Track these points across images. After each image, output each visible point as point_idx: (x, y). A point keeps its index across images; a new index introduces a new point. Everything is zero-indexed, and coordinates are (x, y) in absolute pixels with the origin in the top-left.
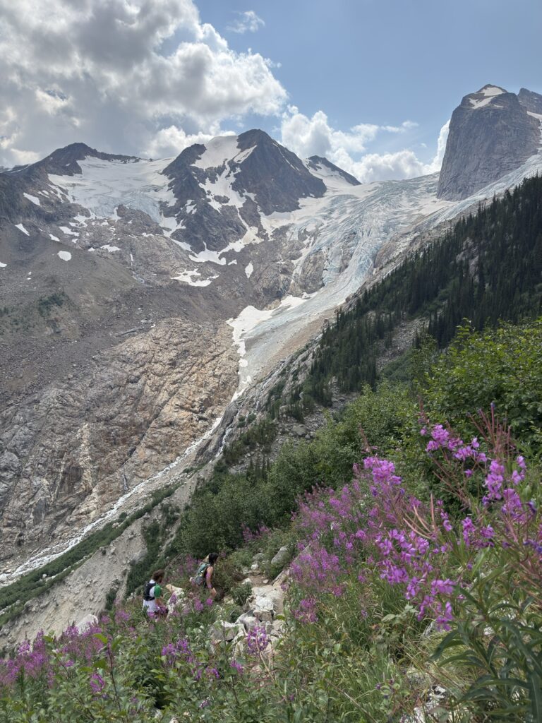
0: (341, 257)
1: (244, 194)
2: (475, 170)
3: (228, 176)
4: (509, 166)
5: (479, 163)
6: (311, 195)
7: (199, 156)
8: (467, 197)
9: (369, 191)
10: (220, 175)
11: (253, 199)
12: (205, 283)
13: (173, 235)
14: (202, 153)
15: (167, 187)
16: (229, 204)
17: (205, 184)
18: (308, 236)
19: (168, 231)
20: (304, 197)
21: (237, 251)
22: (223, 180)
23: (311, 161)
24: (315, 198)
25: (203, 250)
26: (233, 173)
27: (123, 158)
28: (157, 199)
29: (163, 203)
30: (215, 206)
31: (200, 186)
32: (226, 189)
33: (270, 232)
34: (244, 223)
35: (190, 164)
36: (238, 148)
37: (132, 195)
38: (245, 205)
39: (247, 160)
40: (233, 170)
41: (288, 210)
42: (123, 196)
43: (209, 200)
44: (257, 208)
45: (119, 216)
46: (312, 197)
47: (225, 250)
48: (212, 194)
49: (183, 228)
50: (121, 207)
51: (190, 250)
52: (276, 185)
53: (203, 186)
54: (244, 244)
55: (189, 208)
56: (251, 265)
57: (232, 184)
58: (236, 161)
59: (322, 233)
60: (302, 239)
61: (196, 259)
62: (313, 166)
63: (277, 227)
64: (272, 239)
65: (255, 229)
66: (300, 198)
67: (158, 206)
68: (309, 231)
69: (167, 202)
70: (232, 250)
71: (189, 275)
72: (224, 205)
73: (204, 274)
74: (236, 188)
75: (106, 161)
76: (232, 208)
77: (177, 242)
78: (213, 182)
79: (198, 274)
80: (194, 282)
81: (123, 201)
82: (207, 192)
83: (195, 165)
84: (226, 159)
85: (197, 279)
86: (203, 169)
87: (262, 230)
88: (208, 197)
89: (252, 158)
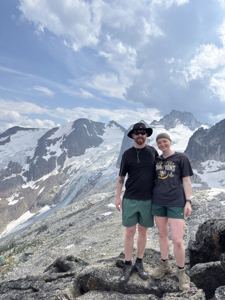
1: (63, 150)
3: (61, 142)
6: (93, 146)
7: (54, 133)
10: (58, 141)
11: (66, 151)
12: (16, 201)
13: (24, 173)
14: (56, 131)
15: (34, 149)
16: (55, 155)
17: (50, 147)
18: (74, 173)
19: (24, 171)
20: (89, 148)
21: (44, 180)
22: (58, 143)
23: (110, 123)
24: (95, 147)
25: (30, 181)
26: (63, 141)
27: (33, 129)
28: (28, 155)
29: (29, 157)
30: (47, 158)
31: (46, 148)
32: (57, 148)
33: (63, 169)
34: (57, 164)
35: (47, 138)
36: (72, 127)
37: (19, 155)
38: (61, 155)
39: (69, 135)
40: (63, 139)
41: (79, 155)
42: (15, 156)
43: (47, 155)
44: (66, 156)
45: (8, 166)
46: (93, 147)
47: (39, 180)
48: (50, 151)
49: (28, 170)
50: (11, 162)
51: (26, 181)
52: (77, 145)
53: (48, 148)
54: (50, 175)
55: (35, 161)
56: (43, 188)
57: (60, 145)
58: (66, 134)
59: (78, 172)
60: (71, 174)
61: (24, 187)
62: (109, 125)
63: (68, 165)
64: (62, 173)
65: (60, 166)
66: (87, 148)
67: (26, 159)
68: (76, 169)
69: (30, 157)
70: (42, 180)
71: (15, 196)
72: (52, 156)
73: (20, 196)
74: (61, 147)
75: (27, 131)
76: (55, 157)
77: (23, 177)
78: (54, 145)
79: (18, 196)
80: (13, 201)
81: (13, 159)
82: (48, 151)
83: (49, 138)
84: (64, 133)
85: (15, 199)
86: (52, 139)
87: (62, 167)
88: (47, 153)
89: (71, 134)
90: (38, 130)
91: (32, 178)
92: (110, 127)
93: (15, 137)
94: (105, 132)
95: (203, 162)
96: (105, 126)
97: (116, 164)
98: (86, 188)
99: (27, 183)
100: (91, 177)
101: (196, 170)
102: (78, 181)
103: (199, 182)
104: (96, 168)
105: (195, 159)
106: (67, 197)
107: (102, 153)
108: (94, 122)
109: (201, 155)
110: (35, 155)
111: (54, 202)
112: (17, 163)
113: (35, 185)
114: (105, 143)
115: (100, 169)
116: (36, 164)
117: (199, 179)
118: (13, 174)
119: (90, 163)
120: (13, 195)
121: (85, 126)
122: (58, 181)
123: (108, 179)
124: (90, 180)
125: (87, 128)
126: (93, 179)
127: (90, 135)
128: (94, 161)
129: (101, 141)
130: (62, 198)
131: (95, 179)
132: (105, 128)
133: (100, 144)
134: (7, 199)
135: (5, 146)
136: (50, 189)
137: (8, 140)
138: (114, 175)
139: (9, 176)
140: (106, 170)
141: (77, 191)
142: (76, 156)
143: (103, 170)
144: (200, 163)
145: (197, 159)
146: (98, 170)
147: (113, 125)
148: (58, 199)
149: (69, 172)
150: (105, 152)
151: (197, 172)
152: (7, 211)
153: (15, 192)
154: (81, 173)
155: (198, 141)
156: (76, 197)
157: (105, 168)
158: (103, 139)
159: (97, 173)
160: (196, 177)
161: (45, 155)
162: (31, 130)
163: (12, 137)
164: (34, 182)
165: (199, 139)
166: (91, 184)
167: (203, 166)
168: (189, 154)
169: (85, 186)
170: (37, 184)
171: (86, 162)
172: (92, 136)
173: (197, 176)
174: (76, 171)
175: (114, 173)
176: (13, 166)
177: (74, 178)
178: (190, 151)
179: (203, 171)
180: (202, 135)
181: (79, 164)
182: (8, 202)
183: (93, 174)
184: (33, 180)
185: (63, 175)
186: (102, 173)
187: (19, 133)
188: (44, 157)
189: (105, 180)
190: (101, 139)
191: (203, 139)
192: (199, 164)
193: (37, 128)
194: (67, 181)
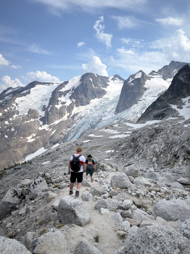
1: (72, 100)
2: (121, 106)
3: (70, 93)
5: (122, 104)
7: (65, 86)
10: (68, 93)
12: (33, 140)
13: (41, 118)
14: (66, 84)
15: (49, 99)
16: (65, 105)
17: (61, 97)
18: (80, 119)
19: (40, 117)
20: (94, 99)
21: (56, 124)
22: (68, 95)
23: (114, 77)
24: (99, 98)
25: (45, 124)
26: (72, 93)
27: (49, 84)
28: (44, 105)
29: (44, 106)
30: (58, 106)
31: (58, 99)
32: (67, 98)
33: (72, 116)
34: (66, 112)
35: (59, 90)
36: (80, 81)
37: (36, 104)
38: (70, 104)
39: (77, 88)
40: (72, 91)
41: (85, 105)
42: (33, 105)
43: (59, 104)
44: (74, 105)
45: (28, 113)
46: (97, 98)
47: (52, 124)
48: (61, 101)
49: (44, 116)
50: (30, 109)
51: (42, 124)
52: (83, 96)
53: (59, 99)
54: (61, 121)
55: (49, 109)
56: (55, 130)
57: (70, 97)
58: (75, 87)
59: (83, 118)
60: (77, 120)
61: (40, 129)
62: (113, 79)
63: (76, 113)
64: (70, 119)
65: (69, 114)
66: (92, 99)
67: (42, 107)
68: (82, 116)
69: (46, 106)
70: (54, 124)
71: (33, 136)
72: (63, 105)
73: (37, 135)
74: (70, 98)
75: (44, 85)
76: (65, 106)
77: (40, 121)
78: (64, 96)
79: (35, 136)
80: (31, 139)
81: (32, 107)
82: (60, 101)
83: (61, 90)
84: (73, 86)
85: (33, 138)
86: (63, 91)
87: (70, 114)
88: (59, 103)
89: (78, 87)
90: (53, 84)
91: (47, 122)
92: (114, 81)
93: (34, 90)
94: (109, 85)
95: (184, 98)
96: (110, 80)
97: (114, 112)
98: (88, 131)
99: (42, 126)
100: (92, 122)
101: (176, 105)
102: (82, 125)
103: (176, 116)
104: (97, 115)
105: (176, 95)
106: (73, 137)
107: (104, 103)
108: (99, 76)
109: (183, 92)
110: (50, 104)
111: (63, 141)
112: (35, 110)
113: (49, 128)
114: (108, 94)
115: (101, 116)
116: (49, 112)
117: (177, 113)
118: (32, 119)
119: (94, 111)
120: (31, 135)
121: (91, 79)
122: (67, 125)
123: (106, 123)
124: (92, 124)
125: (93, 81)
126: (94, 123)
127: (95, 88)
128: (97, 109)
129: (104, 92)
130: (69, 138)
131: (96, 124)
132: (109, 82)
133: (103, 96)
134: (26, 138)
135: (26, 97)
136: (60, 131)
137: (29, 93)
138: (111, 119)
139: (29, 120)
140: (106, 117)
141: (81, 133)
142: (82, 105)
143: (103, 116)
144: (181, 99)
145: (179, 95)
146: (99, 117)
147: (117, 78)
148: (66, 139)
149: (76, 118)
150: (107, 102)
151: (177, 107)
152: (26, 146)
153: (33, 133)
154: (85, 119)
155: (182, 79)
156: (80, 137)
157: (105, 115)
158: (106, 91)
159: (98, 119)
160: (175, 112)
161: (57, 105)
162: (47, 85)
163: (32, 90)
164: (48, 125)
165: (183, 77)
166: (92, 127)
167: (183, 102)
168: (171, 91)
169: (87, 130)
170: (50, 127)
171: (90, 111)
172: (96, 88)
173: (175, 110)
174: (81, 117)
175: (111, 118)
176: (32, 113)
177: (79, 123)
178: (172, 88)
179: (183, 106)
180: (187, 72)
181: (84, 112)
182: (27, 140)
183: (95, 120)
184: (48, 124)
185: (71, 120)
186: (102, 119)
187: (37, 87)
188: (56, 106)
189: (103, 124)
190: (105, 91)
191: (187, 76)
192: (179, 100)
193: (52, 83)
194: (74, 125)
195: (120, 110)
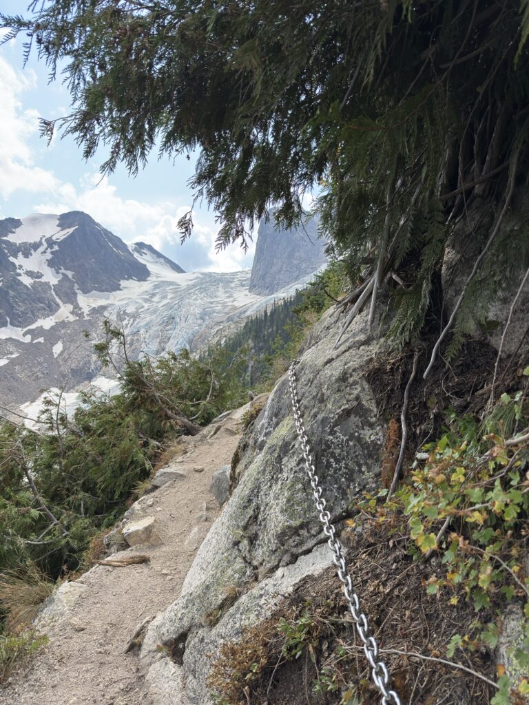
0: (158, 340)
1: (60, 271)
2: (280, 272)
3: (45, 252)
4: (306, 271)
5: (282, 266)
6: (134, 278)
7: (14, 230)
8: (273, 294)
9: (191, 280)
10: (35, 250)
11: (70, 277)
14: (18, 227)
16: (42, 280)
17: (17, 258)
18: (128, 318)
20: (127, 279)
21: (46, 328)
22: (39, 256)
23: (137, 246)
24: (138, 281)
25: (6, 325)
26: (50, 250)
30: (25, 281)
31: (10, 260)
32: (40, 264)
33: (86, 311)
34: (58, 300)
38: (60, 282)
39: (65, 239)
40: (50, 247)
41: (108, 290)
43: (18, 275)
44: (74, 286)
46: (134, 280)
47: (32, 327)
48: (24, 269)
52: (96, 266)
53: (14, 260)
54: (56, 321)
56: (61, 344)
57: (47, 261)
58: (54, 238)
60: (121, 319)
62: (138, 251)
63: (94, 306)
64: (87, 318)
65: (70, 306)
66: (122, 279)
68: (128, 312)
70: (41, 327)
72: (36, 280)
74: (51, 264)
76: (45, 284)
78: (26, 256)
82: (17, 266)
83: (7, 239)
84: (44, 236)
86: (16, 243)
87: (77, 307)
88: (19, 271)
89: (71, 237)
91: (8, 319)
92: (142, 255)
113: (29, 336)
121: (98, 228)
127: (119, 252)
129: (145, 270)
133: (146, 277)
142: (101, 291)
147: (146, 251)
164: (20, 328)
170: (32, 334)
171: (145, 302)
172: (122, 254)
174: (131, 314)
181: (127, 304)
184: (14, 326)
195: (281, 282)
